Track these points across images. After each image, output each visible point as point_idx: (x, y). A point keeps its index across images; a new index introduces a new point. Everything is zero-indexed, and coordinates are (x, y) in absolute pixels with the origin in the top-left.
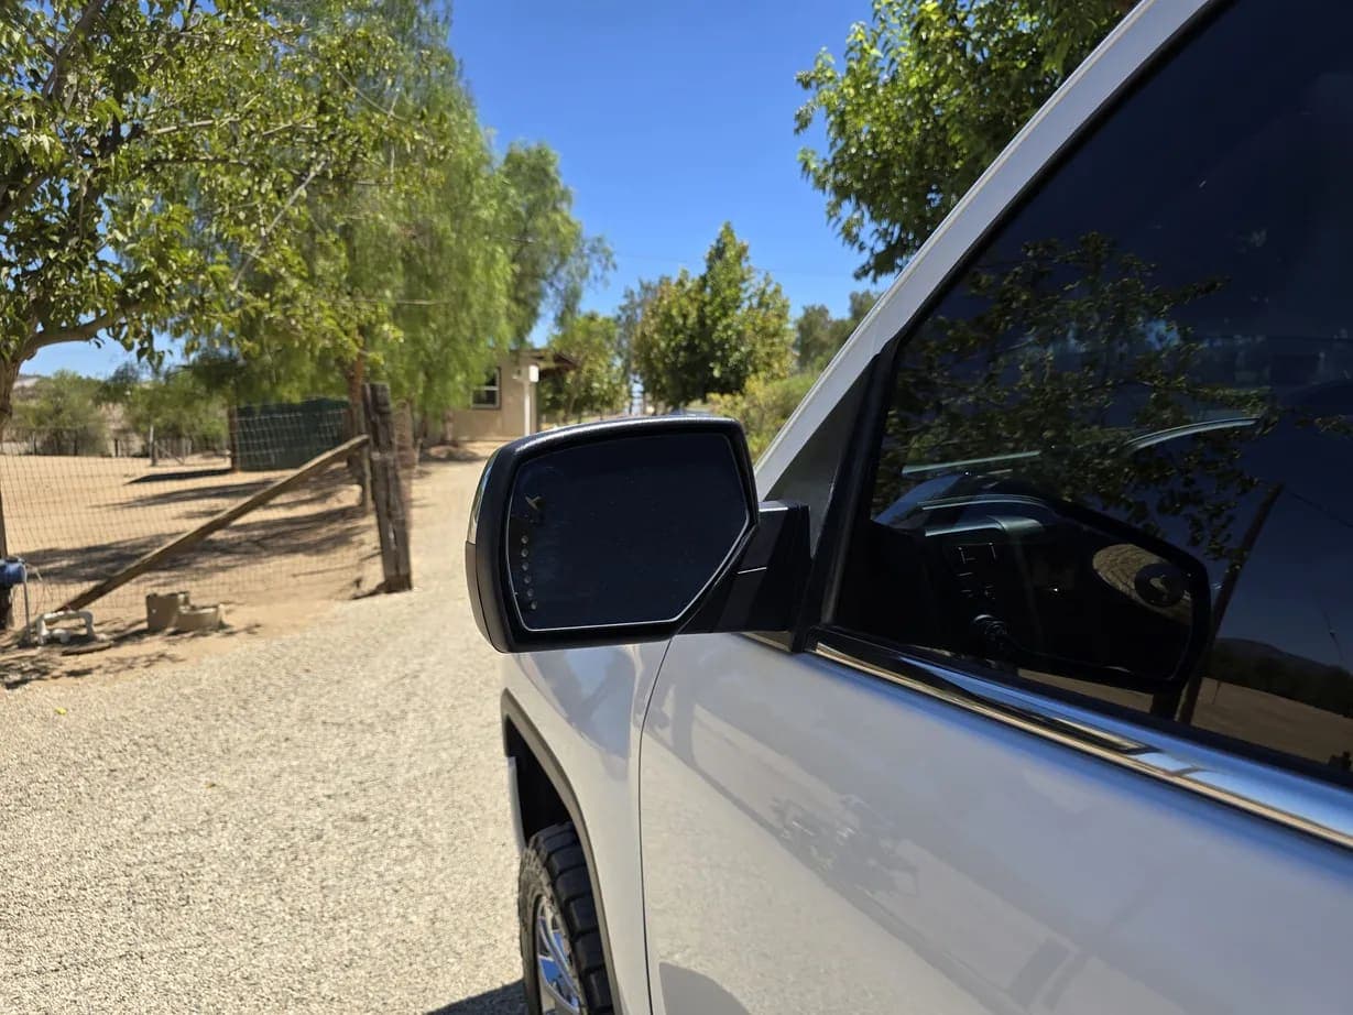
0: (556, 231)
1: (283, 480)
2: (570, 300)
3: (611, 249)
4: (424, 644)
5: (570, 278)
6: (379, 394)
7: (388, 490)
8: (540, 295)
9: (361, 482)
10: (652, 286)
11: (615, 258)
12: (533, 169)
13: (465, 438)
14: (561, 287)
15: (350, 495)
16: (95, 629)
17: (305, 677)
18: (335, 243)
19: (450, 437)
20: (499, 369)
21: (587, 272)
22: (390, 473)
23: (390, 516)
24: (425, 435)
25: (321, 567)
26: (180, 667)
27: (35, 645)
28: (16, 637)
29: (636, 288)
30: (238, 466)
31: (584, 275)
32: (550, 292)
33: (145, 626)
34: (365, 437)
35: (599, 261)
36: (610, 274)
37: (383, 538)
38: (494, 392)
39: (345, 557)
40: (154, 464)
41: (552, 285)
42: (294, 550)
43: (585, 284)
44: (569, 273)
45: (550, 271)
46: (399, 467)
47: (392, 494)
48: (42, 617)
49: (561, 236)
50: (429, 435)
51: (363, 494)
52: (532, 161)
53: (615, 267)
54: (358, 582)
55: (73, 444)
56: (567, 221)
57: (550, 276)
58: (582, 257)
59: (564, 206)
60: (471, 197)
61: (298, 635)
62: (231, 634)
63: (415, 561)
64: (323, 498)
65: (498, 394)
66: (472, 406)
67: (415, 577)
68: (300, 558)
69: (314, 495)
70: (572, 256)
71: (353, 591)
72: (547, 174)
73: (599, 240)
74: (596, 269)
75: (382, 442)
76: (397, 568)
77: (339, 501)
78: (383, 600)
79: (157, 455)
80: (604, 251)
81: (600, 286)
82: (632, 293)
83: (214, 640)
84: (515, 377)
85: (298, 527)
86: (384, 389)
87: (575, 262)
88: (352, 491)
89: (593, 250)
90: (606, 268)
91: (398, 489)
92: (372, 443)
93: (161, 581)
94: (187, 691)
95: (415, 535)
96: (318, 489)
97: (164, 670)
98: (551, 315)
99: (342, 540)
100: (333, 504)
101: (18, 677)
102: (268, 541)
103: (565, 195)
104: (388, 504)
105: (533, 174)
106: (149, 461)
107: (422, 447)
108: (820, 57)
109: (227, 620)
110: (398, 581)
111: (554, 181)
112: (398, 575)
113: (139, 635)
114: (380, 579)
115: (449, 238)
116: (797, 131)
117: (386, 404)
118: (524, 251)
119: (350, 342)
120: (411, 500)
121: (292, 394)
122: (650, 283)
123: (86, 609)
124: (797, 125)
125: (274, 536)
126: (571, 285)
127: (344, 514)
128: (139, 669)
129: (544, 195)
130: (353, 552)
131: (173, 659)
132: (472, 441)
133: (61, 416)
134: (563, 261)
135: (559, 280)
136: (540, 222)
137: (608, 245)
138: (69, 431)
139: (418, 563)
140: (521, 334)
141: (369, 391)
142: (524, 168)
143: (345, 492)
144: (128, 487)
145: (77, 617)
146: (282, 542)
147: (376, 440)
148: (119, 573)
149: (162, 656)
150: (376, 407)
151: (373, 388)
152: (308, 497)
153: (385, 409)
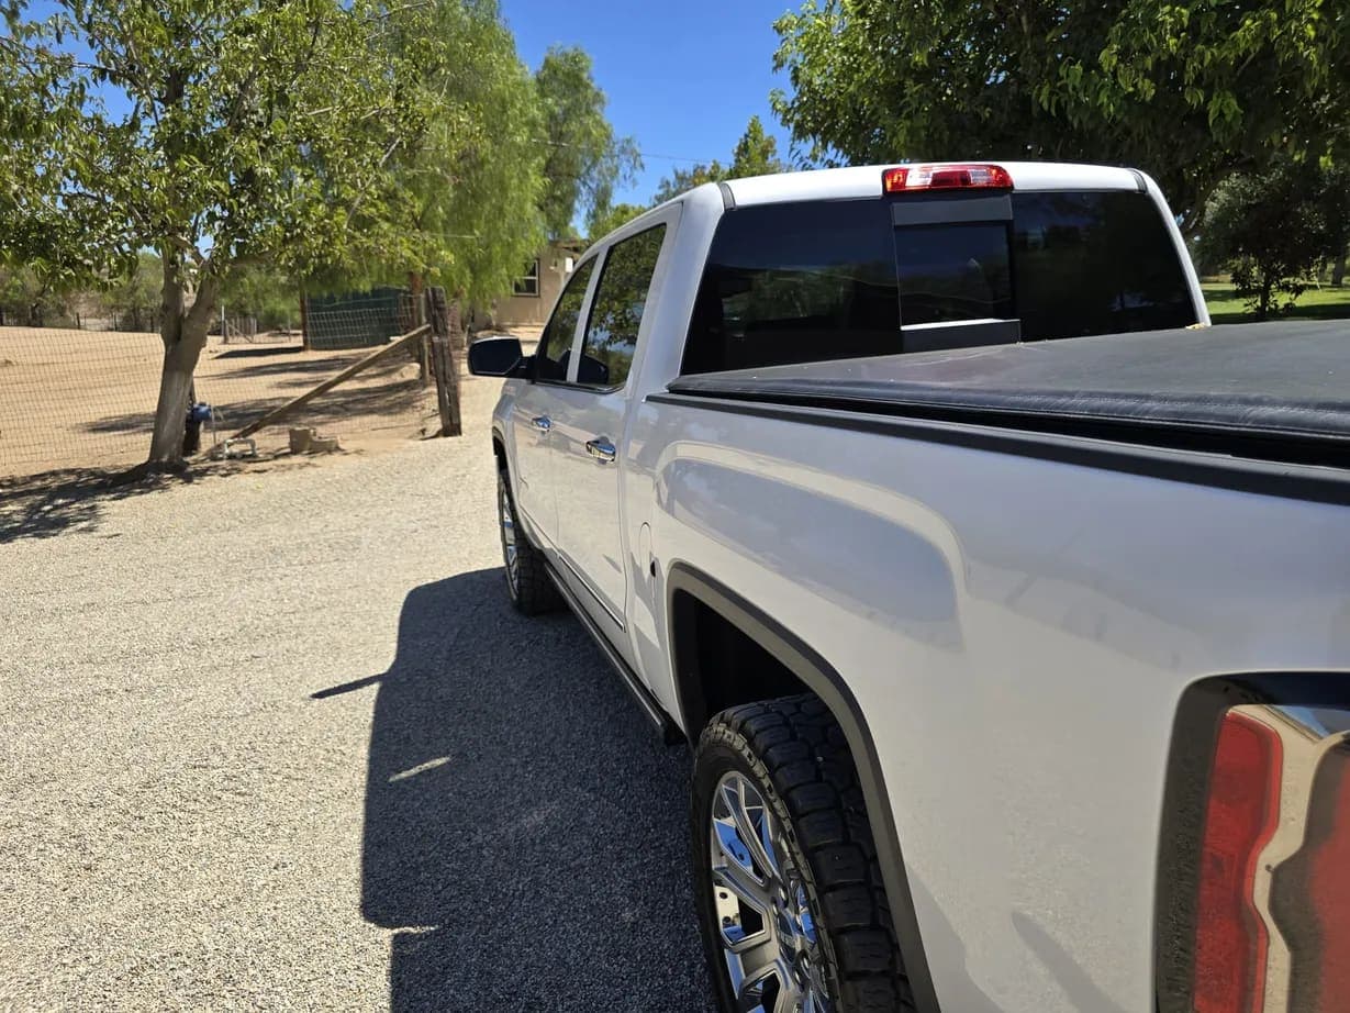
0: (588, 134)
1: (374, 354)
2: (602, 200)
3: (638, 150)
4: (469, 462)
5: (601, 177)
6: (437, 295)
7: (444, 364)
8: (575, 193)
9: (420, 360)
10: (687, 176)
11: (644, 159)
12: (568, 75)
13: (509, 323)
14: (593, 186)
15: (411, 371)
16: (258, 452)
17: (397, 475)
18: (411, 198)
19: (494, 323)
20: (538, 259)
21: (617, 171)
22: (446, 352)
23: (445, 382)
24: (473, 320)
25: (394, 424)
26: (319, 469)
27: (221, 459)
28: (205, 455)
29: (672, 178)
30: (309, 346)
31: (614, 173)
32: (584, 190)
33: (288, 450)
34: (428, 326)
35: (628, 161)
36: (638, 174)
37: (441, 401)
38: (534, 281)
39: (411, 418)
40: (225, 342)
41: (585, 183)
42: (371, 412)
43: (615, 183)
44: (600, 172)
45: (583, 170)
46: (451, 348)
47: (447, 367)
48: (224, 442)
49: (592, 138)
50: (476, 317)
51: (422, 371)
52: (566, 68)
53: (642, 166)
54: (423, 431)
55: (149, 321)
56: (599, 124)
57: (583, 175)
58: (612, 157)
59: (597, 108)
60: (507, 126)
61: (389, 456)
62: (346, 454)
63: (463, 418)
64: (389, 372)
65: (537, 283)
66: (514, 293)
67: (463, 427)
68: (375, 417)
69: (380, 370)
70: (604, 157)
71: (421, 437)
72: (580, 80)
73: (628, 141)
74: (625, 168)
75: (440, 330)
76: (451, 419)
77: (402, 376)
78: (441, 440)
79: (228, 334)
80: (633, 151)
81: (629, 184)
82: (668, 183)
83: (336, 456)
84: (552, 268)
85: (372, 395)
86: (441, 291)
87: (606, 162)
88: (412, 367)
89: (623, 151)
90: (634, 167)
91: (452, 365)
92: (433, 330)
93: (276, 431)
94: (329, 480)
95: (464, 402)
96: (382, 366)
97: (311, 471)
98: (584, 212)
99: (405, 405)
100: (397, 378)
101: (225, 472)
102: (351, 406)
103: (598, 98)
104: (444, 374)
105: (565, 80)
106: (221, 339)
107: (470, 330)
108: (785, 16)
109: (341, 446)
110: (452, 428)
111: (587, 86)
112: (452, 424)
113: (286, 455)
114: (440, 427)
115: (489, 162)
116: (775, 69)
117: (443, 302)
118: (560, 151)
119: (418, 260)
120: (461, 376)
121: (365, 286)
122: (684, 173)
123: (250, 437)
124: (774, 64)
125: (353, 402)
126: (603, 184)
127: (407, 385)
128: (295, 469)
129: (577, 100)
130: (417, 415)
131: (314, 466)
132: (515, 327)
133: (137, 293)
134: (594, 163)
135: (592, 180)
136: (574, 126)
137: (635, 145)
138: (146, 309)
139: (466, 420)
140: (558, 225)
141: (430, 293)
142: (560, 75)
143: (406, 368)
144: (216, 361)
145: (245, 442)
146: (360, 406)
147: (436, 330)
148: (267, 416)
149: (308, 464)
150: (435, 307)
151: (433, 290)
152: (374, 372)
153: (442, 305)
